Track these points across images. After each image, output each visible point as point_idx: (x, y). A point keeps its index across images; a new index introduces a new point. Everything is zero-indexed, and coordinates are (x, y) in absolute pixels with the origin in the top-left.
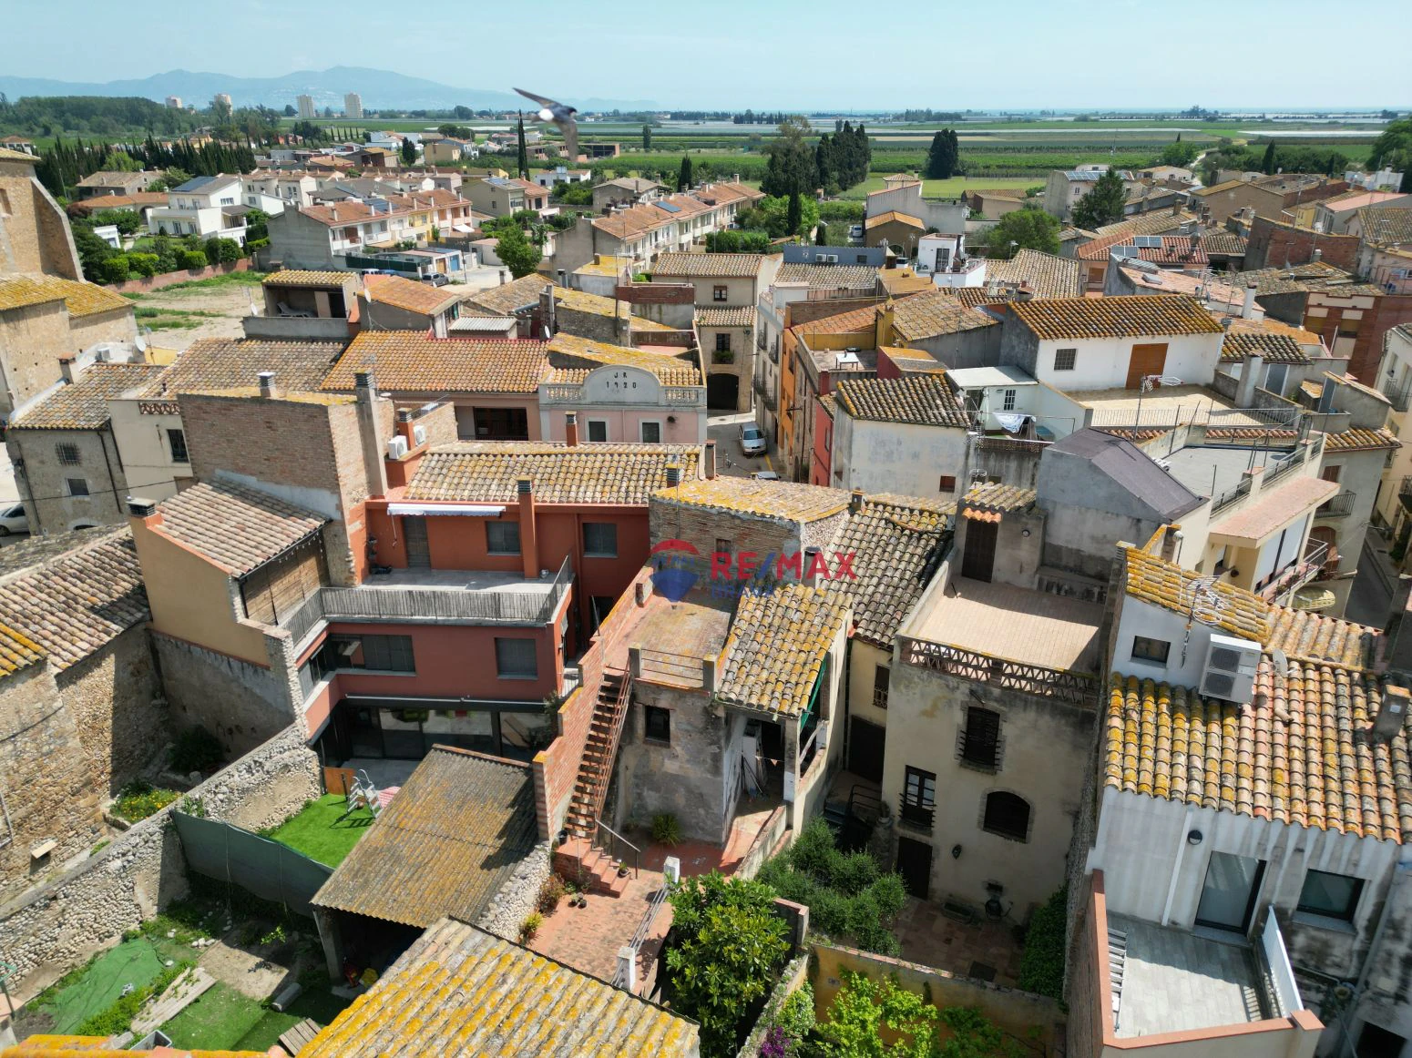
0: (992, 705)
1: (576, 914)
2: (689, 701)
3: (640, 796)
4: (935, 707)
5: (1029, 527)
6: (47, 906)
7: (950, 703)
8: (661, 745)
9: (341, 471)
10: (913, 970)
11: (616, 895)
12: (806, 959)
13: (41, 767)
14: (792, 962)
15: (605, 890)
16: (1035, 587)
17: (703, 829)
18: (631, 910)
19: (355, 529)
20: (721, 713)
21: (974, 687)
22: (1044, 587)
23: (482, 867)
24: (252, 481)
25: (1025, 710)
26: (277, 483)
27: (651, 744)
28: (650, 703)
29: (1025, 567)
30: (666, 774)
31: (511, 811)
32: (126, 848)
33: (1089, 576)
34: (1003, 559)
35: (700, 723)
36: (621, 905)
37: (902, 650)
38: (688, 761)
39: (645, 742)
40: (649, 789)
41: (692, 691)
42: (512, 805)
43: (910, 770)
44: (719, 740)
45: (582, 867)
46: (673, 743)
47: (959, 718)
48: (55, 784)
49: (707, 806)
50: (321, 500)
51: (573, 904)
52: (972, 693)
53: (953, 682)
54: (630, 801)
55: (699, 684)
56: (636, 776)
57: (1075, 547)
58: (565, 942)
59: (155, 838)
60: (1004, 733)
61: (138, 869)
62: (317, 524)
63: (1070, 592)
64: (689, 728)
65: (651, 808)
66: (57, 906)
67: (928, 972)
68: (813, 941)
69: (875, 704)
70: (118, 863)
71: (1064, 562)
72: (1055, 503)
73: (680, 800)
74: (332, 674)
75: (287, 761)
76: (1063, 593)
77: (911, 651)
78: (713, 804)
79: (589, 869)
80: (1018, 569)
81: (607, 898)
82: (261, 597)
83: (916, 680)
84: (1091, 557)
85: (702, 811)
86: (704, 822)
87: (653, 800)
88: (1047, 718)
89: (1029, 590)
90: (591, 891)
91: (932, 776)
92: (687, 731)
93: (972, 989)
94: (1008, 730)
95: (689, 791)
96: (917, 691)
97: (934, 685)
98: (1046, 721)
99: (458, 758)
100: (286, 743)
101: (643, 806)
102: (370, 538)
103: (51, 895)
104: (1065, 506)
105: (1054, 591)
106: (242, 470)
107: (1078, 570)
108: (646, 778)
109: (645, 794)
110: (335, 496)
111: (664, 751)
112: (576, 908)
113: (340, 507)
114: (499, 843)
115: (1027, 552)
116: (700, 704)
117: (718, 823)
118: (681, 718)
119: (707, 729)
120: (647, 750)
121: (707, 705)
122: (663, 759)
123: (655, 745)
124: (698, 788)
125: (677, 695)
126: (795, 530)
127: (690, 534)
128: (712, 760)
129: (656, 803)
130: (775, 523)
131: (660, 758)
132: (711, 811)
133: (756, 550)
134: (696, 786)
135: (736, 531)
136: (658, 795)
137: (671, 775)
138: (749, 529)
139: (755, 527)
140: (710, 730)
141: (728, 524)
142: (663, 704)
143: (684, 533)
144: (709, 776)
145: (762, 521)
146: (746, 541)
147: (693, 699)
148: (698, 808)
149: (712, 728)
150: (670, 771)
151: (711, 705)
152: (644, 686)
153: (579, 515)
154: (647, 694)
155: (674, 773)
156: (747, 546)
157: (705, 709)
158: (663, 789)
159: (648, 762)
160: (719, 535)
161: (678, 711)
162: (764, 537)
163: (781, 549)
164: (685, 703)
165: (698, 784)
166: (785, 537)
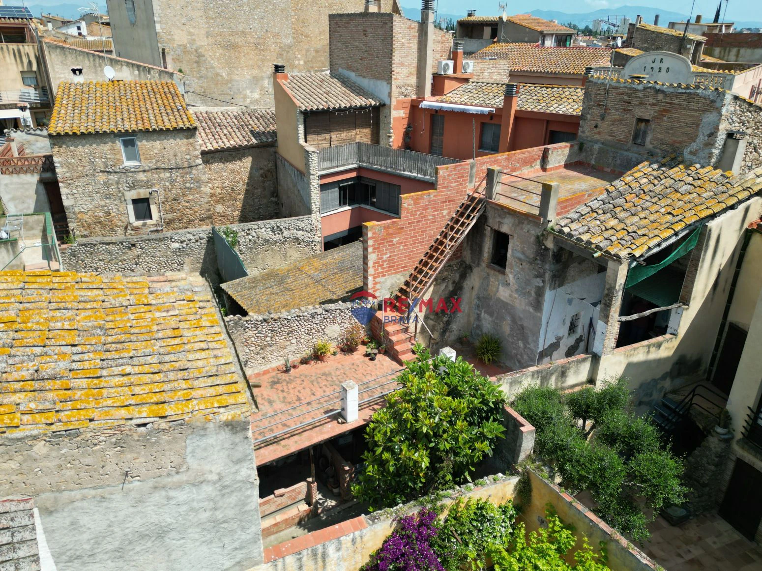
1: (364, 362)
2: (526, 227)
3: (478, 318)
6: (129, 248)
8: (499, 271)
9: (396, 68)
11: (401, 363)
12: (515, 480)
13: (184, 195)
14: (500, 475)
15: (394, 356)
19: (398, 116)
20: (550, 244)
24: (352, 75)
26: (364, 77)
27: (492, 268)
28: (496, 227)
30: (499, 300)
32: (183, 238)
35: (531, 252)
38: (517, 290)
39: (488, 266)
40: (486, 312)
41: (528, 216)
44: (544, 273)
45: (385, 331)
46: (507, 270)
48: (190, 208)
49: (526, 342)
50: (381, 88)
51: (367, 355)
54: (472, 319)
55: (536, 212)
56: (478, 298)
58: (338, 373)
59: (202, 241)
61: (188, 254)
62: (373, 103)
64: (522, 257)
65: (484, 330)
66: (137, 251)
68: (530, 467)
70: (177, 245)
73: (506, 328)
74: (357, 206)
75: (298, 236)
78: (530, 339)
79: (388, 333)
81: (394, 363)
82: (322, 137)
85: (521, 344)
86: (521, 355)
87: (487, 323)
90: (384, 352)
92: (520, 259)
95: (514, 321)
100: (302, 225)
101: (479, 327)
102: (409, 126)
103: (133, 242)
106: (349, 68)
108: (485, 301)
109: (483, 315)
110: (389, 86)
111: (500, 277)
112: (367, 358)
113: (390, 95)
114: (344, 295)
116: (535, 231)
118: (517, 246)
119: (536, 259)
120: (488, 274)
121: (539, 234)
122: (499, 285)
123: (495, 270)
124: (521, 319)
125: (517, 222)
126: (718, 100)
127: (614, 114)
128: (536, 293)
129: (489, 326)
130: (698, 94)
131: (497, 283)
132: (528, 346)
133: (672, 129)
134: (519, 317)
135: (657, 108)
136: (490, 319)
137: (503, 301)
138: (670, 103)
139: (677, 101)
140: (539, 262)
141: (651, 101)
142: (505, 229)
143: (609, 114)
144: (531, 310)
145: (685, 93)
146: (665, 118)
147: (529, 226)
148: (518, 340)
149: (541, 260)
150: (502, 298)
151: (543, 235)
152: (495, 209)
153: (548, 122)
154: (495, 217)
155: (505, 300)
156: (665, 124)
157: (538, 237)
158: (495, 315)
159: (488, 286)
160: (640, 114)
161: (515, 238)
162: (683, 112)
163: (698, 125)
164: (522, 229)
165: (522, 316)
166: (705, 111)
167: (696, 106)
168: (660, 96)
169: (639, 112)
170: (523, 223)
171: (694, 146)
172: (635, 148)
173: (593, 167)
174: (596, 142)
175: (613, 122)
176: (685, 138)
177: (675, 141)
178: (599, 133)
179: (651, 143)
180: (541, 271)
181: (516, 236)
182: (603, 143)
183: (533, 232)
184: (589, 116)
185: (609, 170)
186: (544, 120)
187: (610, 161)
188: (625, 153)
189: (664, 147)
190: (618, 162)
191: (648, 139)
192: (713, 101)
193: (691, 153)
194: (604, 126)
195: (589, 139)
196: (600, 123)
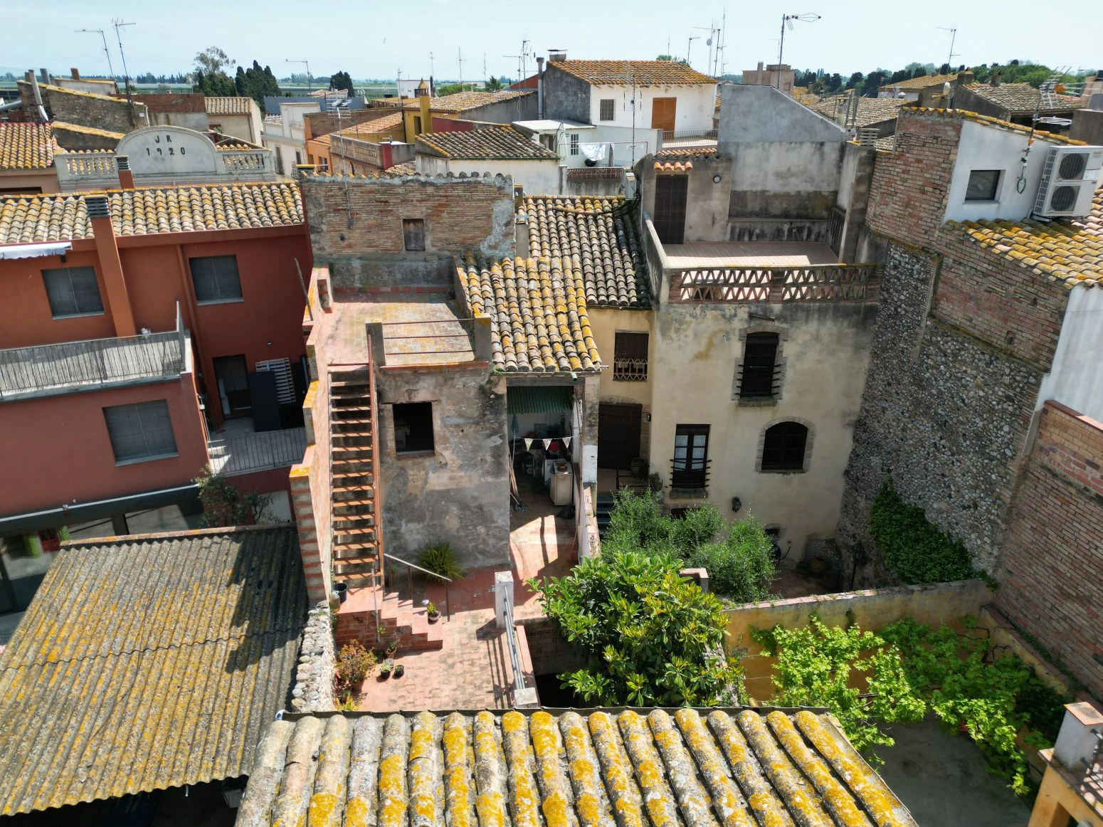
0: (770, 327)
2: (459, 382)
3: (396, 535)
4: (710, 345)
5: (720, 171)
7: (727, 336)
8: (421, 456)
10: (834, 602)
11: (437, 646)
15: (421, 645)
16: (728, 237)
17: (483, 553)
18: (466, 657)
20: (502, 389)
21: (753, 309)
22: (736, 237)
23: (230, 669)
25: (807, 321)
27: (407, 458)
28: (403, 399)
29: (718, 217)
30: (432, 493)
31: (236, 590)
33: (775, 216)
34: (693, 216)
35: (474, 411)
36: (451, 655)
37: (671, 287)
38: (460, 467)
39: (399, 458)
40: (407, 522)
41: (462, 368)
42: (235, 579)
43: (681, 429)
44: (501, 426)
45: (382, 622)
46: (438, 448)
47: (737, 350)
49: (487, 522)
51: (384, 677)
52: (752, 316)
53: (729, 309)
55: (470, 357)
56: (389, 509)
57: (759, 188)
60: (785, 354)
63: (762, 235)
64: (461, 421)
65: (414, 544)
67: (851, 597)
69: (616, 378)
71: (749, 208)
72: (738, 145)
73: (452, 522)
76: (754, 238)
77: (682, 286)
78: (495, 516)
80: (710, 222)
81: (425, 654)
83: (688, 318)
84: (776, 196)
85: (481, 529)
86: (484, 542)
87: (414, 534)
88: (829, 324)
89: (723, 243)
90: (400, 653)
91: (704, 429)
92: (457, 426)
93: (898, 599)
94: (788, 350)
95: (464, 506)
96: (690, 332)
97: (709, 320)
98: (829, 328)
99: (113, 549)
101: (400, 548)
104: (748, 146)
105: (746, 238)
107: (764, 213)
108: (400, 509)
109: (403, 529)
111: (428, 462)
112: (392, 679)
114: (241, 631)
115: (718, 202)
116: (474, 382)
117: (501, 539)
118: (449, 410)
119: (485, 415)
120: (402, 469)
121: (484, 383)
122: (427, 474)
123: (415, 457)
124: (475, 499)
125: (441, 379)
126: (507, 186)
127: (367, 219)
128: (493, 456)
129: (419, 537)
130: (480, 183)
131: (423, 472)
132: (493, 525)
133: (457, 225)
134: (473, 497)
135: (429, 204)
136: (421, 525)
137: (438, 492)
138: (446, 196)
139: (455, 193)
140: (490, 417)
141: (418, 196)
142: (421, 396)
143: (358, 219)
144: (490, 479)
145: (463, 182)
146: (444, 214)
147: (464, 379)
148: (475, 527)
149: (491, 413)
150: (437, 488)
151: (489, 382)
152: (394, 376)
153: (182, 246)
154: (397, 387)
155: (442, 488)
156: (446, 220)
157: (481, 388)
158: (428, 515)
159: (405, 484)
160: (406, 214)
161: (444, 401)
162: (467, 204)
163: (489, 216)
164: (453, 386)
165: (476, 494)
166: (493, 200)
167: (481, 196)
168: (430, 190)
169: (405, 212)
170: (453, 379)
171: (491, 239)
172: (412, 255)
173: (360, 290)
174: (349, 258)
175: (369, 229)
176: (477, 233)
177: (465, 239)
178: (350, 246)
179: (433, 246)
180: (496, 426)
181: (444, 399)
182: (360, 258)
183: (473, 384)
184: (324, 227)
185: (389, 289)
186: (174, 246)
187: (386, 277)
188: (406, 264)
189: (453, 247)
190: (399, 276)
191: (428, 243)
192: (500, 188)
193: (490, 247)
194: (354, 236)
195: (335, 256)
196: (346, 233)
